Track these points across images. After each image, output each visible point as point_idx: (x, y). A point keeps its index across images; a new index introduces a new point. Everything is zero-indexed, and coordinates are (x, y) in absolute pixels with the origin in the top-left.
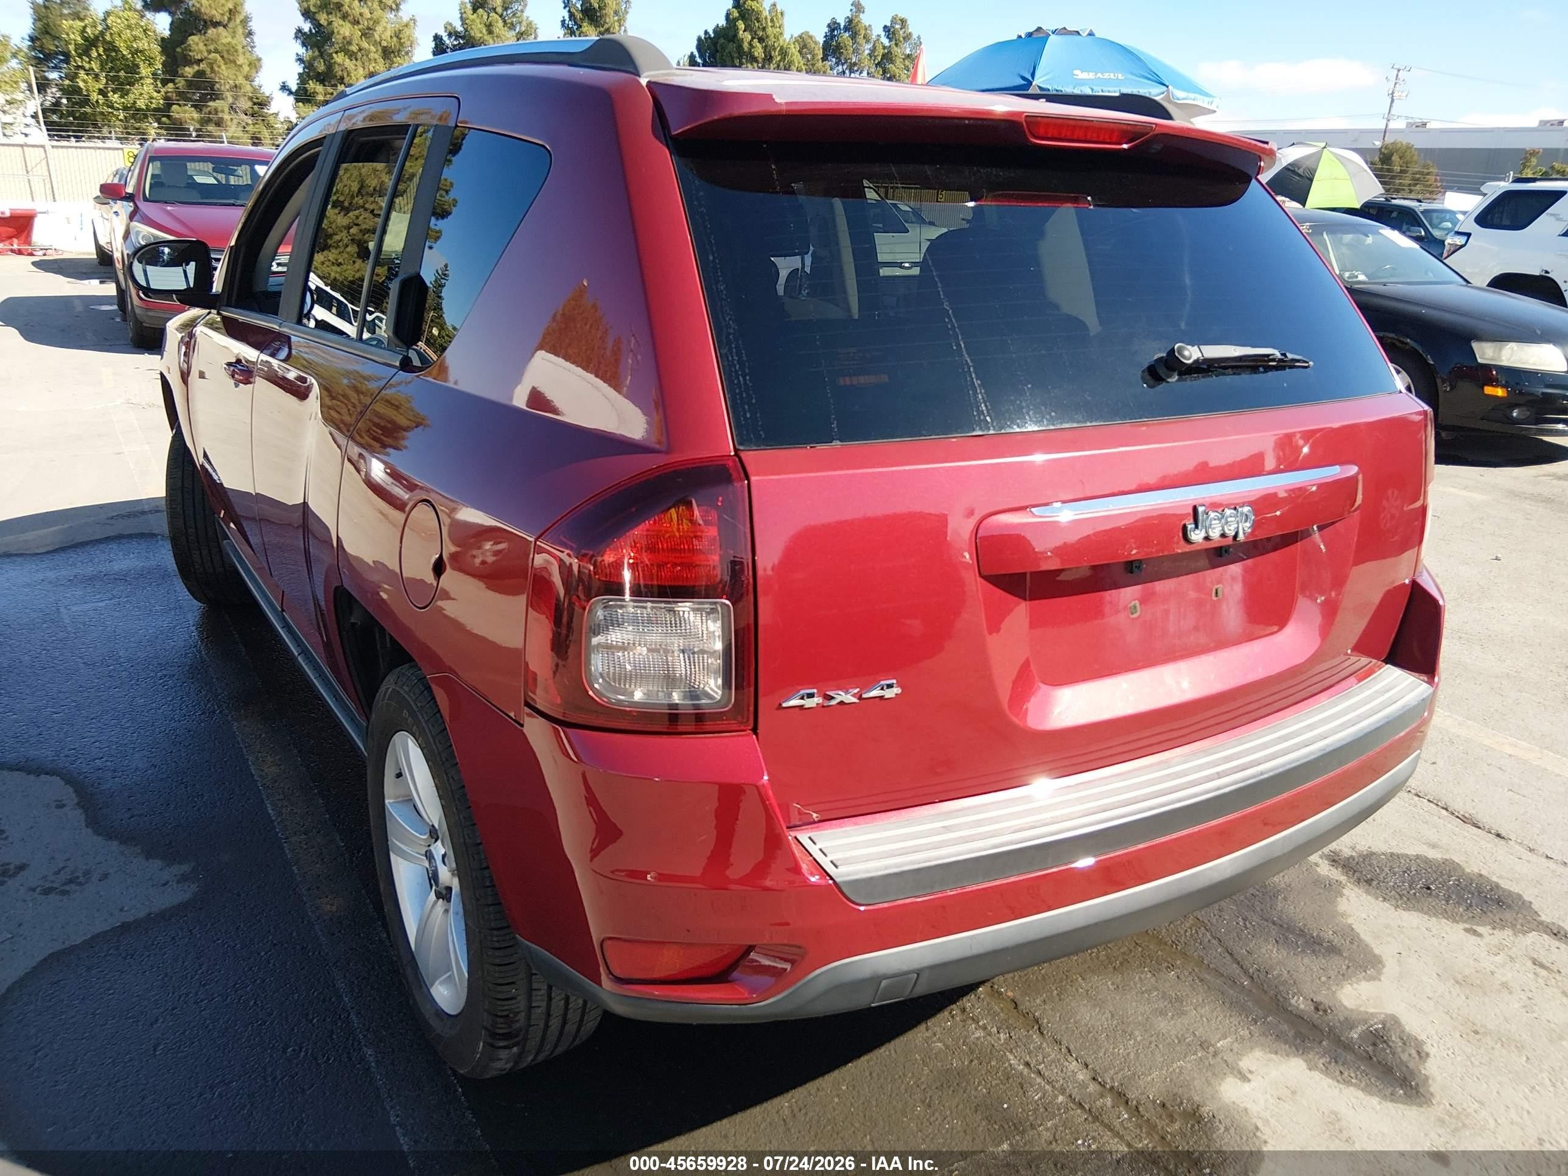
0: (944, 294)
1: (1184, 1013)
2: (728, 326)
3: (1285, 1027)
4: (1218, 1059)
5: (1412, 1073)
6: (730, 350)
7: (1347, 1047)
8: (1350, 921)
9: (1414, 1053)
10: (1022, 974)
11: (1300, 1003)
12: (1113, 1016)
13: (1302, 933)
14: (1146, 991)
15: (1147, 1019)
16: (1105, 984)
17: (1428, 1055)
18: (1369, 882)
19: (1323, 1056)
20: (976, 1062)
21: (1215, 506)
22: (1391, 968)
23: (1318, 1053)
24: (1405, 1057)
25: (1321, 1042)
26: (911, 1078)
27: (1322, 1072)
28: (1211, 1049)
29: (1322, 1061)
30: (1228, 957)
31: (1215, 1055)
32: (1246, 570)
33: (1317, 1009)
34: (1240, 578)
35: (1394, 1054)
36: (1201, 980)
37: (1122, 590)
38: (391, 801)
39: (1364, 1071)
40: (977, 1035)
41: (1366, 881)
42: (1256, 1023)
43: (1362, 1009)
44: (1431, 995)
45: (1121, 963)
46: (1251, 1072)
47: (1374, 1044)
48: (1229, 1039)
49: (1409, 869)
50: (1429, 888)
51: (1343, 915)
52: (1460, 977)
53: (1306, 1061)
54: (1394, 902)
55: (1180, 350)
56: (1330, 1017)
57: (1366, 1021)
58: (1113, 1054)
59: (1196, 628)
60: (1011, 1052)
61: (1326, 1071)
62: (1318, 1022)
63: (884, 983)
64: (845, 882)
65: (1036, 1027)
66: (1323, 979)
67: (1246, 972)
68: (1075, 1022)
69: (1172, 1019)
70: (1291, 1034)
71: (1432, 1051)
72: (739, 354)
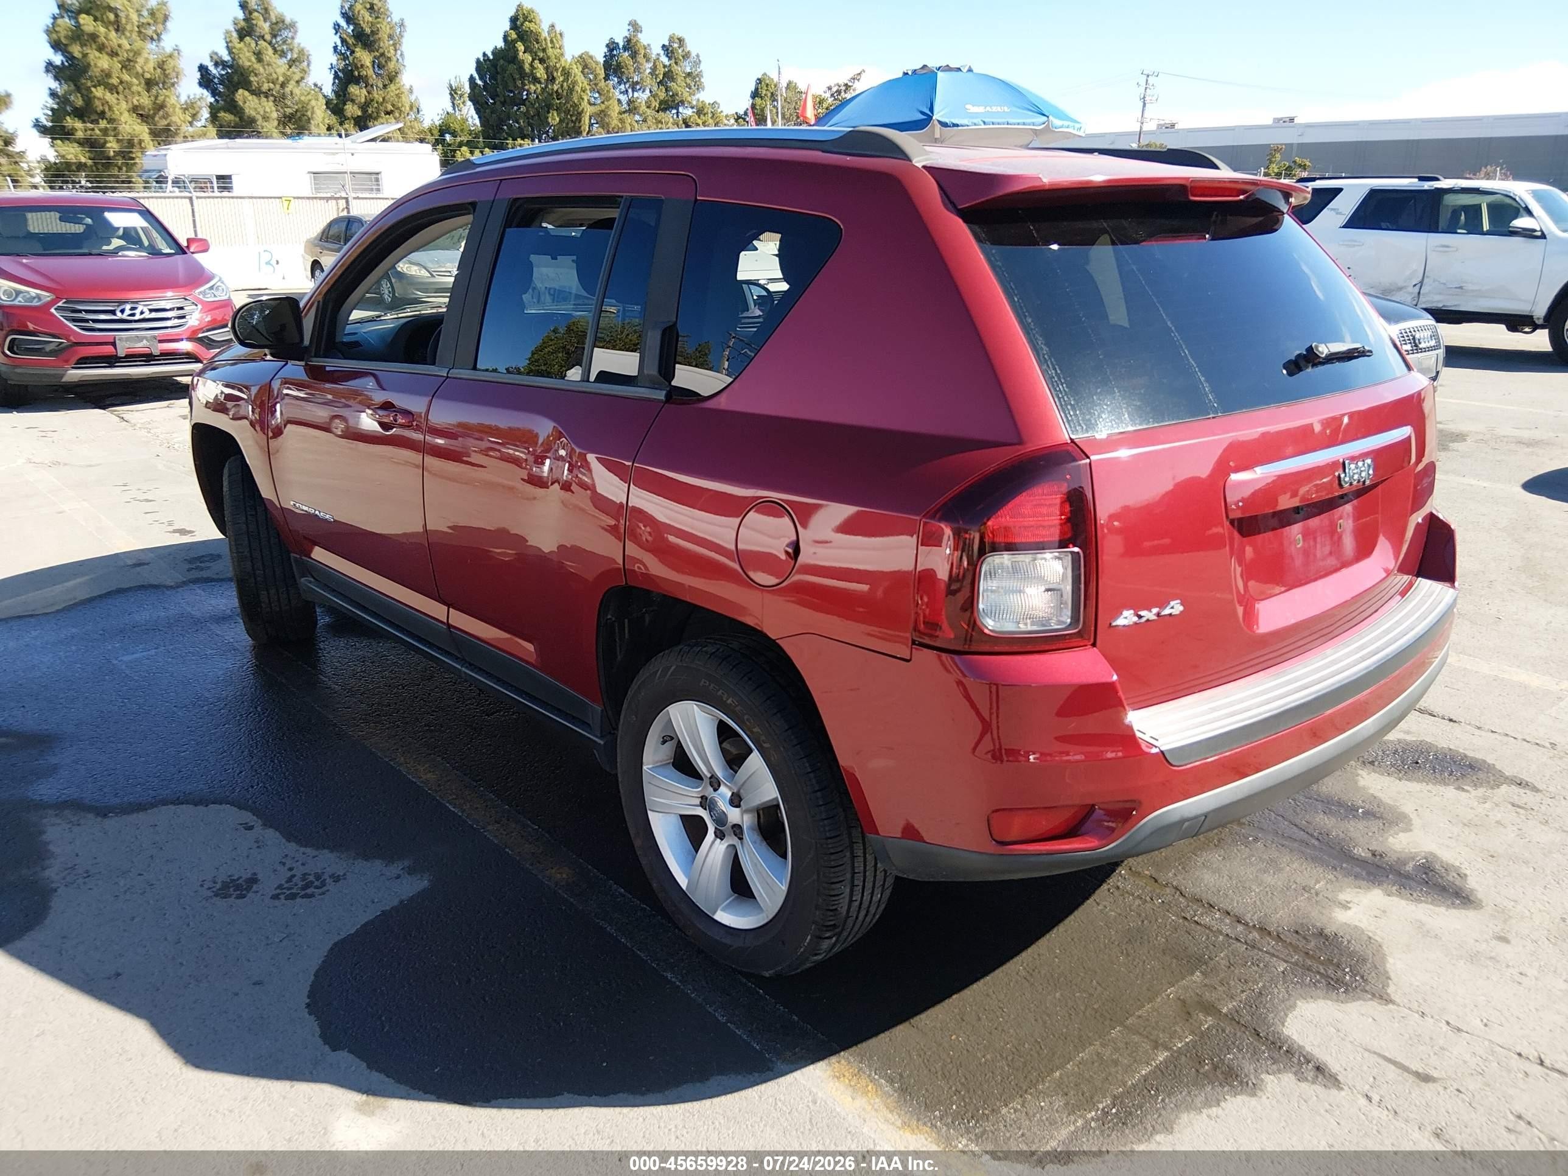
0: (1166, 315)
1: (1280, 870)
2: (1042, 349)
3: (1358, 870)
4: (1320, 896)
5: (1461, 889)
6: (1048, 366)
7: (1407, 877)
8: (1371, 791)
9: (1456, 876)
10: (1149, 857)
11: (1360, 852)
12: (1231, 878)
13: (1340, 804)
14: (1246, 858)
15: (1257, 876)
16: (1215, 857)
17: (1466, 875)
18: (1372, 763)
19: (1394, 885)
20: (1146, 922)
21: (1353, 459)
22: (1416, 821)
23: (1389, 884)
24: (1450, 878)
25: (1388, 877)
26: (1104, 938)
27: (1397, 896)
28: (1313, 891)
29: (1395, 888)
30: (1295, 828)
31: (1317, 894)
32: (1355, 508)
33: (1374, 855)
34: (1351, 514)
35: (1442, 877)
36: (1283, 846)
37: (1292, 526)
38: (650, 766)
39: (1426, 892)
40: (1137, 903)
41: (1369, 763)
42: (1336, 869)
43: (1407, 851)
44: (1450, 835)
45: (1219, 841)
46: (1348, 902)
47: (1425, 873)
48: (1322, 883)
49: (1397, 751)
50: (1417, 763)
51: (1364, 788)
52: (1465, 821)
53: (1382, 890)
54: (1396, 775)
55: (1317, 347)
56: (1387, 859)
57: (1413, 859)
58: (1244, 903)
59: (1331, 553)
60: (1168, 911)
61: (1399, 894)
62: (1379, 863)
63: (1186, 824)
64: (1167, 750)
65: (1178, 893)
66: (1370, 834)
67: (1312, 836)
68: (1206, 886)
69: (1274, 873)
70: (1364, 873)
71: (1468, 872)
72: (1055, 369)
